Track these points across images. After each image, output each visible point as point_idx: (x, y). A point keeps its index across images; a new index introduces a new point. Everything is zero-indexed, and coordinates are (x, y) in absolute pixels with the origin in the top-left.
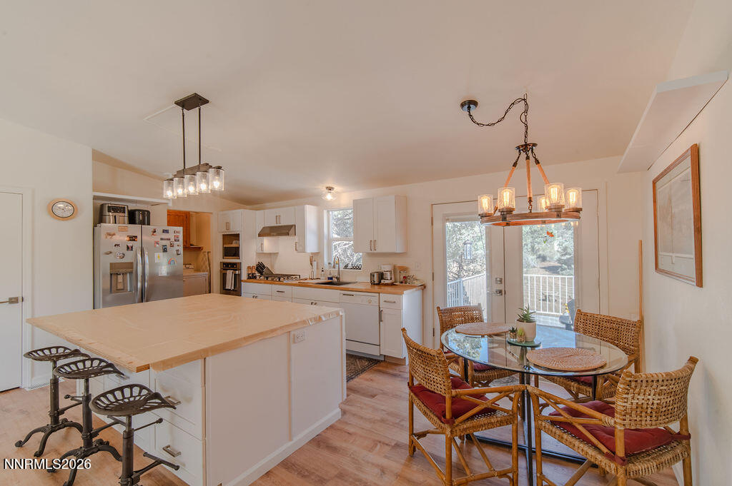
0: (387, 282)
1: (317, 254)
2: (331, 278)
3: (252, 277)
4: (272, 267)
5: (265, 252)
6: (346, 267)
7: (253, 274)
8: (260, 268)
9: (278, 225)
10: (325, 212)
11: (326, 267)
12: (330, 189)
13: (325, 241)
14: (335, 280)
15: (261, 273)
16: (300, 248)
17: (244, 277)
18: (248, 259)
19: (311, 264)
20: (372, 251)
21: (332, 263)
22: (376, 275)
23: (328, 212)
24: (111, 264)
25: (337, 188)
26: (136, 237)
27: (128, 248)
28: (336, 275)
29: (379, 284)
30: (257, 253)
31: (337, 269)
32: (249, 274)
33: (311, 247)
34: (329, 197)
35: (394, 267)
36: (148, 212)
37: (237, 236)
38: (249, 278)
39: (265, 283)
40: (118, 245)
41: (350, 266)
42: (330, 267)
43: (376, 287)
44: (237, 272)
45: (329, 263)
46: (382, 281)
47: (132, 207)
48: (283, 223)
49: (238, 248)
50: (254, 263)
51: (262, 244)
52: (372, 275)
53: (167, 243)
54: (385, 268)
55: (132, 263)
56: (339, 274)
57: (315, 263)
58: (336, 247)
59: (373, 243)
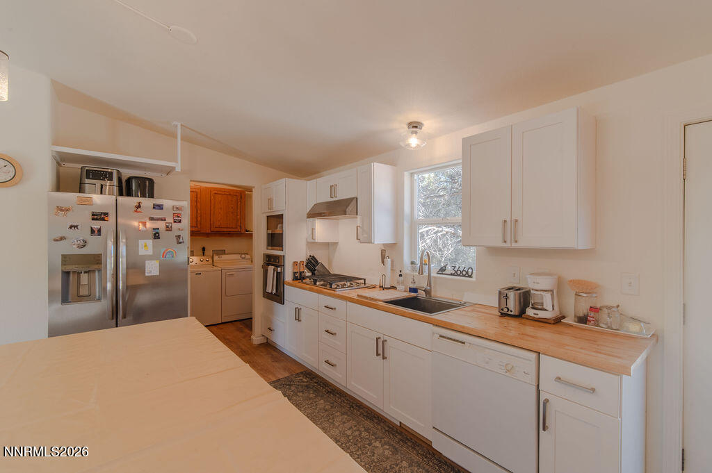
0: (542, 314)
1: (392, 246)
2: (414, 290)
3: (299, 277)
4: (330, 262)
5: (316, 241)
6: (442, 270)
7: (301, 273)
8: (312, 263)
9: (334, 199)
10: (407, 175)
11: (407, 269)
12: (415, 126)
13: (406, 226)
14: (422, 294)
15: (313, 271)
16: (364, 236)
17: (288, 277)
18: (295, 252)
19: (383, 262)
20: (508, 245)
21: (418, 262)
22: (511, 294)
23: (412, 175)
24: (64, 257)
25: (429, 124)
26: (106, 214)
27: (93, 231)
28: (424, 284)
29: (521, 315)
30: (308, 242)
31: (426, 274)
32: (295, 273)
33: (382, 233)
34: (413, 141)
35: (560, 283)
36: (151, 181)
37: (280, 217)
38: (295, 278)
39: (311, 290)
40: (76, 227)
41: (449, 269)
42: (414, 269)
43: (513, 323)
44: (279, 270)
45: (413, 263)
46: (530, 312)
47: (127, 173)
48: (341, 196)
49: (282, 234)
50: (302, 257)
51: (313, 229)
52: (503, 296)
53: (161, 225)
54: (537, 283)
55: (100, 256)
56: (429, 284)
57: (388, 261)
58: (422, 236)
59: (511, 227)
